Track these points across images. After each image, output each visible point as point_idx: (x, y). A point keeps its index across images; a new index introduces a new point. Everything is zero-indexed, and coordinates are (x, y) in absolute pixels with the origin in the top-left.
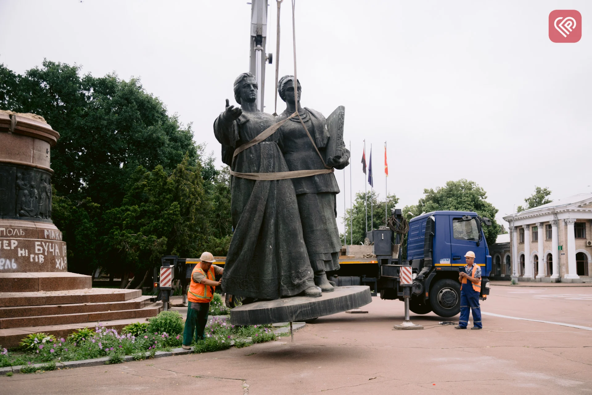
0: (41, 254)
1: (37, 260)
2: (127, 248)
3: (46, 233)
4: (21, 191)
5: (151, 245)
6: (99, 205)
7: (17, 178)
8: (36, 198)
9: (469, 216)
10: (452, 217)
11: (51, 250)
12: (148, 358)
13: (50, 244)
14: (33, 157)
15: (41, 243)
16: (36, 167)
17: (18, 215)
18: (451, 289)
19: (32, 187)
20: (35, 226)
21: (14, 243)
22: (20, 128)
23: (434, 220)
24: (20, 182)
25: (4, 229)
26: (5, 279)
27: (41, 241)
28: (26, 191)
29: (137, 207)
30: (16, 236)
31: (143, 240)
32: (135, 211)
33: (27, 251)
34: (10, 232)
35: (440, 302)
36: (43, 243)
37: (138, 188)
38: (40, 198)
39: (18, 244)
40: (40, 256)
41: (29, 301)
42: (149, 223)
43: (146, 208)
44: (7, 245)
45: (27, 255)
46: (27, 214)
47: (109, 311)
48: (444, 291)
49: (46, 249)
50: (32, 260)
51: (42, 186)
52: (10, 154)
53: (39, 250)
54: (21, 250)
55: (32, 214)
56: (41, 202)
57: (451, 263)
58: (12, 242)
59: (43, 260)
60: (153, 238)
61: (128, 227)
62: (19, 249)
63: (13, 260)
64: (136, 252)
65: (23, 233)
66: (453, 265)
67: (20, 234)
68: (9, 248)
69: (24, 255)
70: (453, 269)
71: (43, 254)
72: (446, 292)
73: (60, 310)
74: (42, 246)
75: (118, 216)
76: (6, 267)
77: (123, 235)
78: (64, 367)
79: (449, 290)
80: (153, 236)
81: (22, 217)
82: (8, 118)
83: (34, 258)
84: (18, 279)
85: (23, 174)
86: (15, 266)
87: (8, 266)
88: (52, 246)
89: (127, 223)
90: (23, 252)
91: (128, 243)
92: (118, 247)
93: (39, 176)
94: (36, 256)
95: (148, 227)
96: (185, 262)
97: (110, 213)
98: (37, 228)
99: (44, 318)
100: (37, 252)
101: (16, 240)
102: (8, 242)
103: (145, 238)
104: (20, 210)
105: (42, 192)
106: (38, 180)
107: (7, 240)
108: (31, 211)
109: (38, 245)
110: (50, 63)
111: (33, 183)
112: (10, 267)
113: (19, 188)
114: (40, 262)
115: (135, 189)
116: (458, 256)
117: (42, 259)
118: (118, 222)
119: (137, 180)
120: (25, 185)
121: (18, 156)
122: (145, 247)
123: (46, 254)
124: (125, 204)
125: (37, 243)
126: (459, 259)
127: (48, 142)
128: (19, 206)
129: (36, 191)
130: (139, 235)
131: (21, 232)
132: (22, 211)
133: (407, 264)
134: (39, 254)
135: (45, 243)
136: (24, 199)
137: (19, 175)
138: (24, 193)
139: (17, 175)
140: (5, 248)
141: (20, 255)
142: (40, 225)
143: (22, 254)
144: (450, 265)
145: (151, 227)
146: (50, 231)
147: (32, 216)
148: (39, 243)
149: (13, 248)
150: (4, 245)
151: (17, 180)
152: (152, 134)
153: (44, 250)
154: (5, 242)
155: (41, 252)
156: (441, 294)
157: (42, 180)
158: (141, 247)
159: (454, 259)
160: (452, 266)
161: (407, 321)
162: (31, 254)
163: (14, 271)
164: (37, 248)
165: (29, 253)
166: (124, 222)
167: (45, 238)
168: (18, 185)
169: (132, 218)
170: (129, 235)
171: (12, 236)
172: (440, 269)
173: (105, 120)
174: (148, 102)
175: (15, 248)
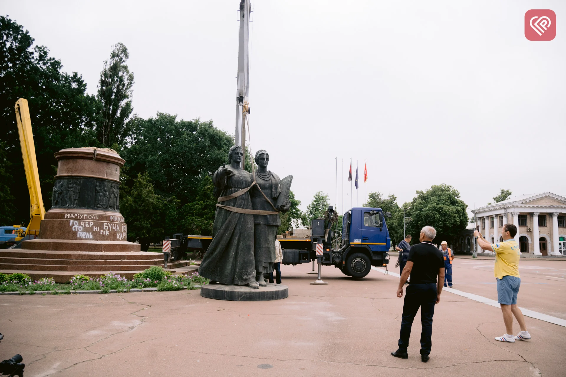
0: (107, 230)
1: (104, 234)
2: (194, 228)
3: (111, 218)
4: (98, 193)
5: (209, 227)
6: (180, 201)
7: (96, 186)
8: (107, 197)
9: (374, 211)
10: (363, 212)
11: (113, 228)
12: (125, 292)
13: (113, 225)
14: (107, 173)
15: (108, 224)
16: (108, 179)
17: (96, 207)
18: (361, 260)
19: (105, 191)
20: (105, 214)
21: (92, 224)
22: (98, 157)
23: (351, 213)
24: (98, 188)
25: (87, 215)
26: (83, 244)
27: (108, 223)
28: (101, 194)
29: (202, 202)
30: (93, 219)
31: (204, 223)
32: (201, 205)
33: (98, 228)
34: (90, 217)
35: (353, 268)
36: (109, 224)
37: (205, 190)
38: (110, 197)
39: (94, 224)
40: (106, 231)
41: (90, 257)
42: (210, 213)
43: (208, 203)
44: (87, 224)
45: (98, 231)
46: (101, 207)
47: (136, 265)
48: (356, 261)
49: (110, 227)
50: (101, 234)
51: (111, 190)
52: (93, 172)
53: (106, 228)
54: (95, 227)
55: (104, 207)
56: (111, 200)
57: (362, 242)
58: (91, 222)
59: (108, 234)
60: (210, 222)
61: (197, 215)
62: (94, 227)
63: (90, 233)
64: (199, 231)
65: (97, 218)
66: (363, 243)
67: (95, 218)
68: (88, 226)
69: (97, 230)
70: (363, 246)
71: (109, 230)
72: (357, 261)
73: (106, 263)
74: (108, 225)
75: (191, 207)
76: (86, 237)
77: (192, 220)
79: (360, 260)
80: (210, 221)
81: (98, 208)
82: (93, 152)
83: (103, 233)
84: (90, 244)
85: (100, 183)
86: (91, 237)
87: (88, 236)
88: (114, 226)
89: (196, 213)
90: (96, 229)
91: (195, 225)
92: (189, 227)
93: (110, 184)
94: (104, 231)
95: (209, 215)
96: (187, 237)
97: (187, 205)
98: (106, 215)
99: (93, 267)
100: (104, 229)
101: (93, 222)
102: (88, 223)
103: (206, 222)
104: (97, 204)
105: (111, 194)
106: (109, 187)
107: (88, 221)
108: (104, 205)
109: (105, 225)
111: (106, 189)
112: (88, 237)
113: (97, 192)
114: (106, 235)
115: (204, 191)
116: (367, 238)
117: (107, 233)
118: (191, 211)
119: (205, 185)
120: (101, 190)
121: (98, 173)
122: (205, 228)
123: (110, 230)
124: (197, 200)
125: (105, 224)
126: (367, 240)
127: (118, 165)
128: (97, 202)
129: (107, 193)
130: (202, 220)
131: (96, 217)
132: (98, 205)
133: (320, 242)
134: (106, 230)
135: (110, 223)
136: (99, 198)
137: (98, 184)
138: (100, 195)
139: (96, 184)
140: (86, 226)
141: (94, 230)
142: (109, 214)
143: (95, 230)
144: (361, 243)
145: (210, 215)
146: (114, 217)
147: (104, 208)
148: (106, 224)
149: (91, 226)
150: (86, 224)
151: (96, 187)
152: (217, 156)
153: (109, 228)
154: (86, 222)
155: (107, 229)
156: (354, 263)
157: (112, 187)
158: (202, 228)
159: (364, 240)
160: (362, 244)
161: (319, 279)
162: (101, 230)
163: (91, 240)
164: (105, 226)
165: (100, 230)
166: (194, 212)
167: (110, 221)
168: (96, 190)
169: (199, 209)
170: (196, 220)
171: (91, 219)
172: (353, 246)
173: (188, 147)
174: (217, 135)
175: (92, 226)
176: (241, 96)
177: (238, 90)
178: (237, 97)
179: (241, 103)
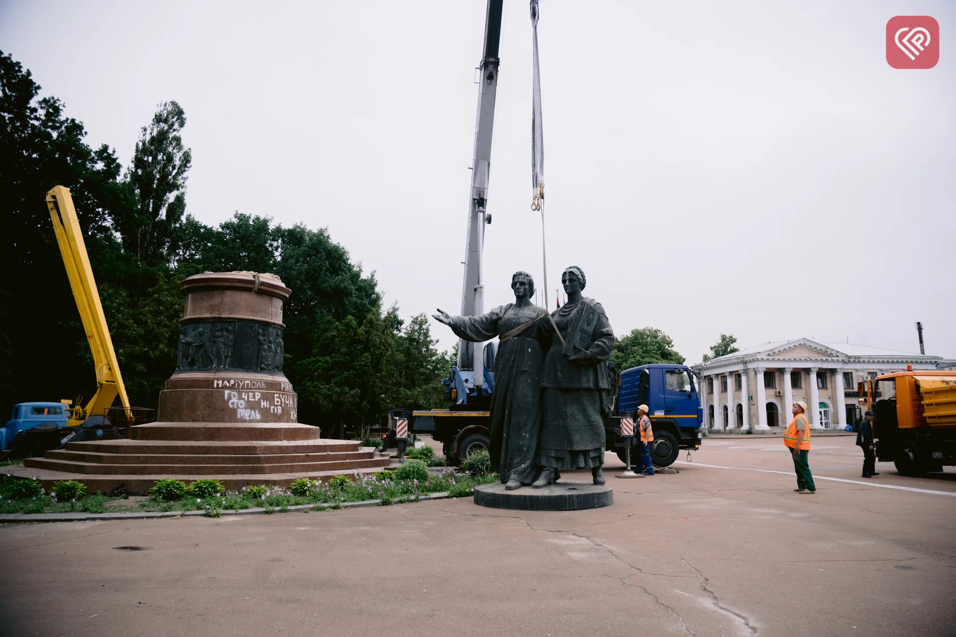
0: (279, 405)
1: (276, 412)
2: (320, 400)
3: (282, 386)
4: (262, 346)
5: (344, 397)
6: (291, 356)
7: (259, 334)
8: (273, 353)
9: (681, 369)
10: (664, 371)
11: (287, 402)
13: (286, 396)
14: (271, 314)
15: (279, 396)
16: (274, 324)
17: (259, 369)
18: (665, 440)
19: (270, 342)
20: (273, 379)
21: (258, 395)
22: (263, 288)
23: (648, 373)
24: (261, 338)
25: (249, 382)
26: (254, 428)
27: (279, 394)
28: (266, 346)
29: (328, 358)
30: (259, 388)
31: (336, 392)
32: (326, 362)
33: (268, 402)
34: (254, 385)
35: (655, 452)
36: (281, 395)
37: (328, 339)
38: (276, 352)
39: (261, 396)
40: (279, 407)
41: (281, 449)
42: (340, 375)
43: (337, 360)
44: (252, 397)
45: (268, 407)
46: (266, 368)
47: (348, 461)
48: (659, 442)
49: (283, 401)
50: (272, 412)
51: (278, 341)
52: (253, 312)
53: (278, 402)
54: (264, 402)
55: (270, 368)
56: (277, 356)
57: (665, 414)
58: (257, 394)
59: (281, 411)
60: (345, 389)
61: (319, 378)
62: (262, 401)
63: (257, 411)
64: (329, 404)
65: (264, 386)
66: (667, 416)
67: (262, 386)
68: (253, 400)
69: (265, 406)
70: (668, 420)
71: (281, 405)
72: (661, 442)
73: (308, 458)
74: (279, 397)
75: (309, 367)
76: (251, 418)
77: (315, 386)
78: (346, 507)
79: (664, 441)
80: (345, 388)
81: (262, 370)
82: (253, 279)
83: (274, 410)
84: (264, 428)
85: (263, 330)
86: (258, 417)
87: (253, 416)
88: (287, 398)
89: (318, 375)
90: (265, 403)
91: (321, 394)
92: (312, 398)
93: (275, 332)
94: (276, 408)
95: (339, 378)
96: (412, 414)
97: (301, 364)
98: (275, 381)
99: (298, 465)
100: (276, 403)
101: (260, 392)
102: (252, 394)
103: (337, 389)
104: (260, 364)
105: (278, 346)
106: (275, 335)
107: (252, 392)
108: (270, 365)
109: (277, 397)
110: (241, 215)
111: (271, 339)
112: (254, 418)
113: (260, 343)
114: (279, 413)
115: (324, 340)
116: (671, 408)
117: (279, 411)
118: (310, 373)
119: (326, 330)
120: (265, 341)
121: (260, 313)
122: (338, 399)
123: (283, 406)
124: (315, 356)
125: (276, 395)
126: (673, 411)
127: (282, 300)
128: (260, 360)
129: (273, 346)
130: (332, 386)
131: (263, 385)
132: (263, 365)
133: (628, 416)
134: (278, 405)
135: (283, 394)
136: (264, 353)
137: (260, 331)
138: (264, 348)
139: (258, 331)
140: (251, 399)
141: (262, 407)
142: (277, 379)
143: (264, 405)
144: (664, 416)
145: (342, 378)
146: (285, 383)
147: (270, 370)
148: (278, 395)
149: (257, 400)
150: (250, 397)
151: (258, 336)
152: (340, 284)
153: (281, 402)
154: (250, 394)
155: (279, 404)
156: (656, 445)
157: (277, 335)
158: (334, 399)
159: (668, 411)
160: (666, 418)
161: (629, 470)
162: (271, 405)
163: (258, 421)
164: (276, 399)
165: (270, 406)
166: (316, 374)
167: (281, 391)
168: (259, 341)
169: (324, 369)
170: (321, 386)
171: (255, 389)
172: (655, 420)
173: (294, 270)
175: (258, 399)
176: (481, 197)
177: (475, 189)
178: (474, 199)
179: (481, 208)
